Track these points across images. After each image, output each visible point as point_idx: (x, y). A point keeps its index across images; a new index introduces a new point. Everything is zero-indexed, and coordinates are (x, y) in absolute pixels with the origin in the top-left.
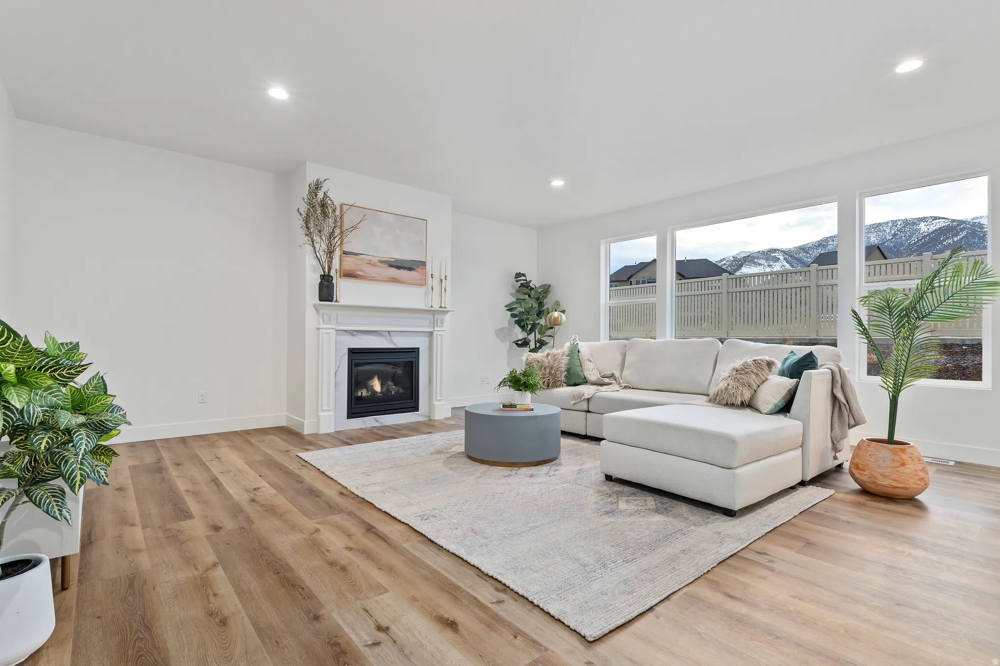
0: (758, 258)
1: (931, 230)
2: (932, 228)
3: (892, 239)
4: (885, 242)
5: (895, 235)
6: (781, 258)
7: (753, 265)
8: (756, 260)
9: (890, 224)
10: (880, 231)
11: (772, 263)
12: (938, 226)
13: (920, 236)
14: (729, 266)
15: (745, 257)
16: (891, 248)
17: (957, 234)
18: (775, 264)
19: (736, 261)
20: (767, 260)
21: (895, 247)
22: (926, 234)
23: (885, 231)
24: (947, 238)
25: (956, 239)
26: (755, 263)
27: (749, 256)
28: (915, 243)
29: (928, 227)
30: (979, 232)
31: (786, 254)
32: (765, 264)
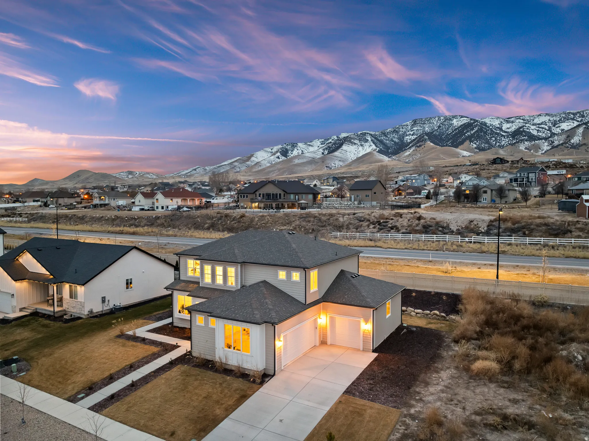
0: (354, 139)
1: (459, 125)
2: (460, 123)
3: (438, 129)
4: (433, 132)
5: (439, 127)
6: (369, 139)
7: (350, 144)
8: (352, 140)
9: (437, 119)
10: (431, 123)
11: (363, 143)
12: (463, 123)
13: (454, 129)
14: (334, 144)
15: (345, 137)
16: (437, 136)
17: (473, 129)
18: (365, 144)
19: (338, 140)
20: (360, 141)
21: (439, 135)
22: (457, 127)
23: (433, 123)
24: (468, 131)
25: (472, 132)
26: (352, 143)
27: (347, 137)
28: (451, 133)
29: (458, 123)
30: (484, 128)
31: (373, 137)
32: (359, 144)
